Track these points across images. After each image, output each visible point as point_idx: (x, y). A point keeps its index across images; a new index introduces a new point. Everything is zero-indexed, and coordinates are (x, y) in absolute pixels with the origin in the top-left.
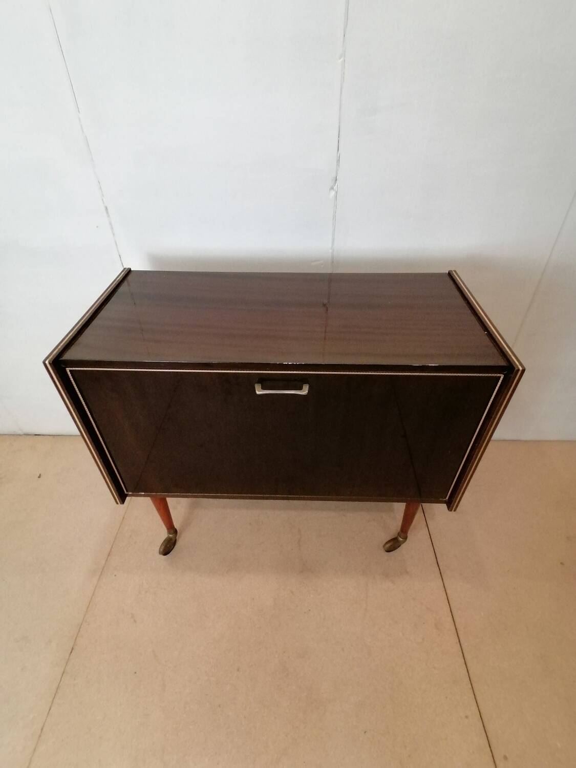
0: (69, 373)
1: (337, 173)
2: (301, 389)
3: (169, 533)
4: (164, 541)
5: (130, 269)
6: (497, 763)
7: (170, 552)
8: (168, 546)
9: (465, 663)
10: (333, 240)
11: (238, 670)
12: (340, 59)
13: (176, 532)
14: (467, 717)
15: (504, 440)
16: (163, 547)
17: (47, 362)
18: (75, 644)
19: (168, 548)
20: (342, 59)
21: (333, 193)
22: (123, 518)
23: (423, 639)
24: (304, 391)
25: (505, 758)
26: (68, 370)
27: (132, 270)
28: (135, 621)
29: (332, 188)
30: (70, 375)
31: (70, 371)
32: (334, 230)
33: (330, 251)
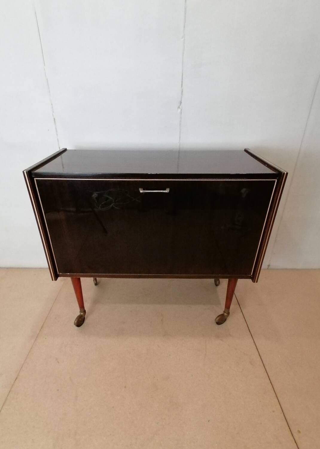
0: (35, 182)
1: (181, 99)
2: (165, 189)
3: (81, 312)
4: (77, 317)
5: (66, 149)
6: (294, 434)
7: (81, 326)
8: (80, 320)
9: (271, 383)
10: (180, 138)
11: (125, 387)
12: (182, 38)
13: (85, 312)
14: (274, 412)
15: (286, 269)
16: (77, 320)
17: (25, 172)
18: (18, 375)
19: (80, 322)
20: (183, 39)
21: (179, 110)
22: (51, 309)
23: (243, 370)
24: (167, 191)
25: (299, 432)
26: (35, 179)
27: (67, 149)
28: (58, 362)
29: (179, 108)
30: (36, 183)
31: (36, 180)
32: (180, 132)
33: (178, 144)
